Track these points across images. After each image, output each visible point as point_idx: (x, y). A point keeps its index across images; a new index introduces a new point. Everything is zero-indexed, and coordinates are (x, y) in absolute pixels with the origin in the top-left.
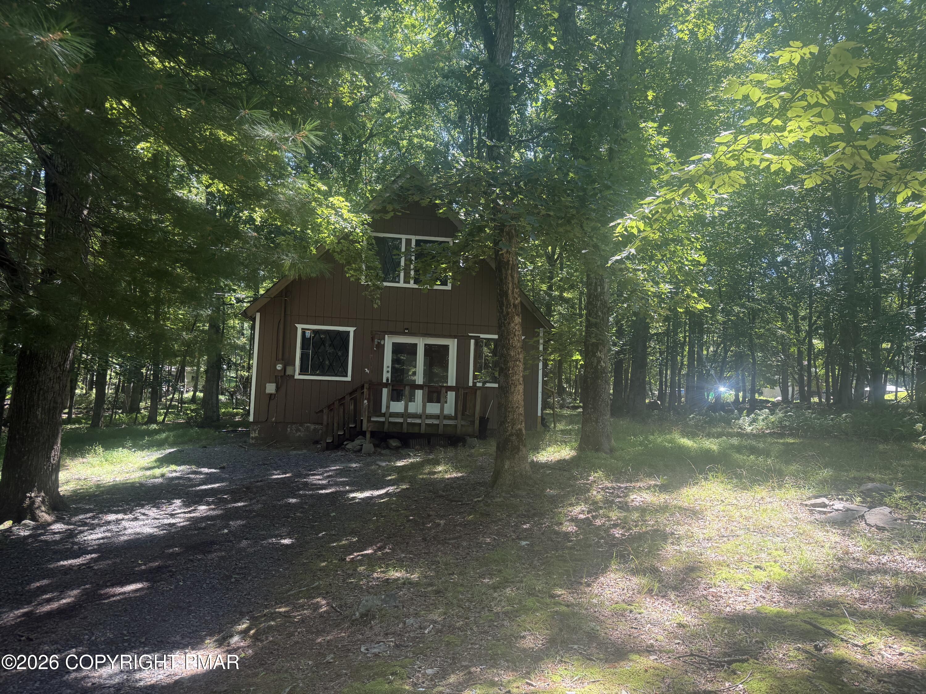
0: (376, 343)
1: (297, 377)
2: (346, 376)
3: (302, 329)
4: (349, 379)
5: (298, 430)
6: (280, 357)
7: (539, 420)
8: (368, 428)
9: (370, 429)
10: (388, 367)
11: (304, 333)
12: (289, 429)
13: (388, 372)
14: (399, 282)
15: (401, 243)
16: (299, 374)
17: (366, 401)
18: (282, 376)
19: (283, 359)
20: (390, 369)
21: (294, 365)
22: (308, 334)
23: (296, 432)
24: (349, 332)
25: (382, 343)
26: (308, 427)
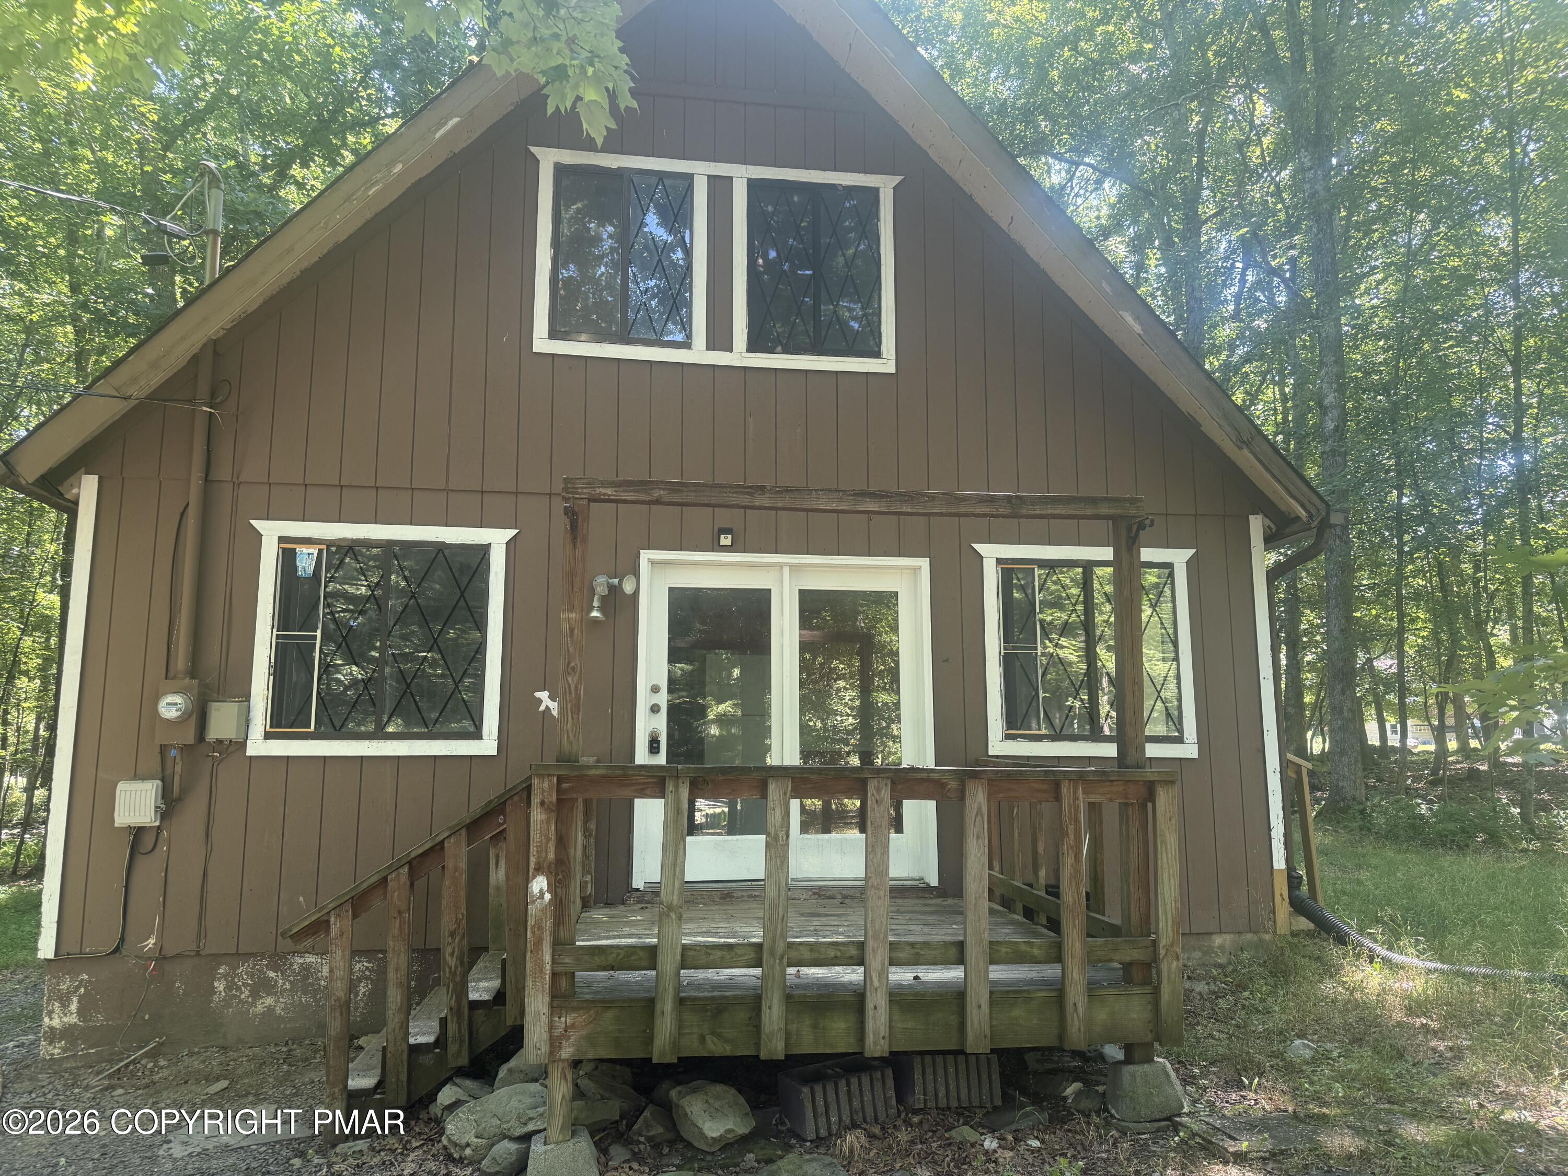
0: (601, 590)
1: (257, 746)
2: (477, 734)
3: (282, 540)
4: (487, 746)
5: (262, 987)
6: (181, 662)
7: (1281, 886)
8: (554, 1043)
9: (567, 1052)
10: (655, 689)
11: (288, 558)
12: (220, 986)
13: (655, 709)
14: (686, 345)
15: (690, 188)
16: (268, 736)
17: (539, 884)
18: (185, 749)
19: (193, 673)
20: (663, 699)
21: (245, 696)
22: (306, 562)
23: (255, 994)
24: (484, 551)
25: (628, 588)
26: (306, 968)
